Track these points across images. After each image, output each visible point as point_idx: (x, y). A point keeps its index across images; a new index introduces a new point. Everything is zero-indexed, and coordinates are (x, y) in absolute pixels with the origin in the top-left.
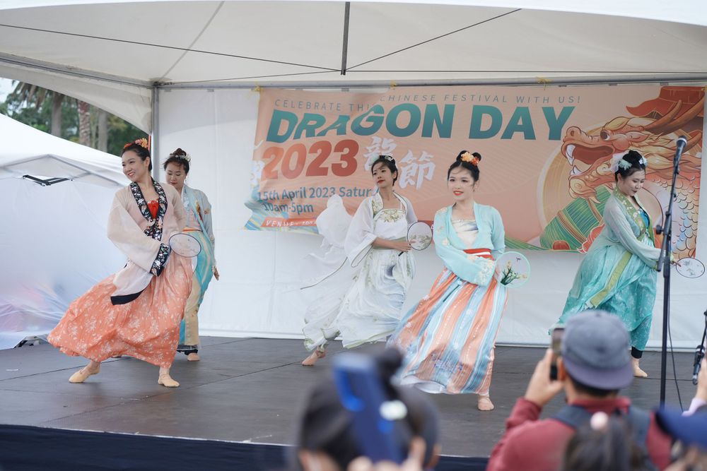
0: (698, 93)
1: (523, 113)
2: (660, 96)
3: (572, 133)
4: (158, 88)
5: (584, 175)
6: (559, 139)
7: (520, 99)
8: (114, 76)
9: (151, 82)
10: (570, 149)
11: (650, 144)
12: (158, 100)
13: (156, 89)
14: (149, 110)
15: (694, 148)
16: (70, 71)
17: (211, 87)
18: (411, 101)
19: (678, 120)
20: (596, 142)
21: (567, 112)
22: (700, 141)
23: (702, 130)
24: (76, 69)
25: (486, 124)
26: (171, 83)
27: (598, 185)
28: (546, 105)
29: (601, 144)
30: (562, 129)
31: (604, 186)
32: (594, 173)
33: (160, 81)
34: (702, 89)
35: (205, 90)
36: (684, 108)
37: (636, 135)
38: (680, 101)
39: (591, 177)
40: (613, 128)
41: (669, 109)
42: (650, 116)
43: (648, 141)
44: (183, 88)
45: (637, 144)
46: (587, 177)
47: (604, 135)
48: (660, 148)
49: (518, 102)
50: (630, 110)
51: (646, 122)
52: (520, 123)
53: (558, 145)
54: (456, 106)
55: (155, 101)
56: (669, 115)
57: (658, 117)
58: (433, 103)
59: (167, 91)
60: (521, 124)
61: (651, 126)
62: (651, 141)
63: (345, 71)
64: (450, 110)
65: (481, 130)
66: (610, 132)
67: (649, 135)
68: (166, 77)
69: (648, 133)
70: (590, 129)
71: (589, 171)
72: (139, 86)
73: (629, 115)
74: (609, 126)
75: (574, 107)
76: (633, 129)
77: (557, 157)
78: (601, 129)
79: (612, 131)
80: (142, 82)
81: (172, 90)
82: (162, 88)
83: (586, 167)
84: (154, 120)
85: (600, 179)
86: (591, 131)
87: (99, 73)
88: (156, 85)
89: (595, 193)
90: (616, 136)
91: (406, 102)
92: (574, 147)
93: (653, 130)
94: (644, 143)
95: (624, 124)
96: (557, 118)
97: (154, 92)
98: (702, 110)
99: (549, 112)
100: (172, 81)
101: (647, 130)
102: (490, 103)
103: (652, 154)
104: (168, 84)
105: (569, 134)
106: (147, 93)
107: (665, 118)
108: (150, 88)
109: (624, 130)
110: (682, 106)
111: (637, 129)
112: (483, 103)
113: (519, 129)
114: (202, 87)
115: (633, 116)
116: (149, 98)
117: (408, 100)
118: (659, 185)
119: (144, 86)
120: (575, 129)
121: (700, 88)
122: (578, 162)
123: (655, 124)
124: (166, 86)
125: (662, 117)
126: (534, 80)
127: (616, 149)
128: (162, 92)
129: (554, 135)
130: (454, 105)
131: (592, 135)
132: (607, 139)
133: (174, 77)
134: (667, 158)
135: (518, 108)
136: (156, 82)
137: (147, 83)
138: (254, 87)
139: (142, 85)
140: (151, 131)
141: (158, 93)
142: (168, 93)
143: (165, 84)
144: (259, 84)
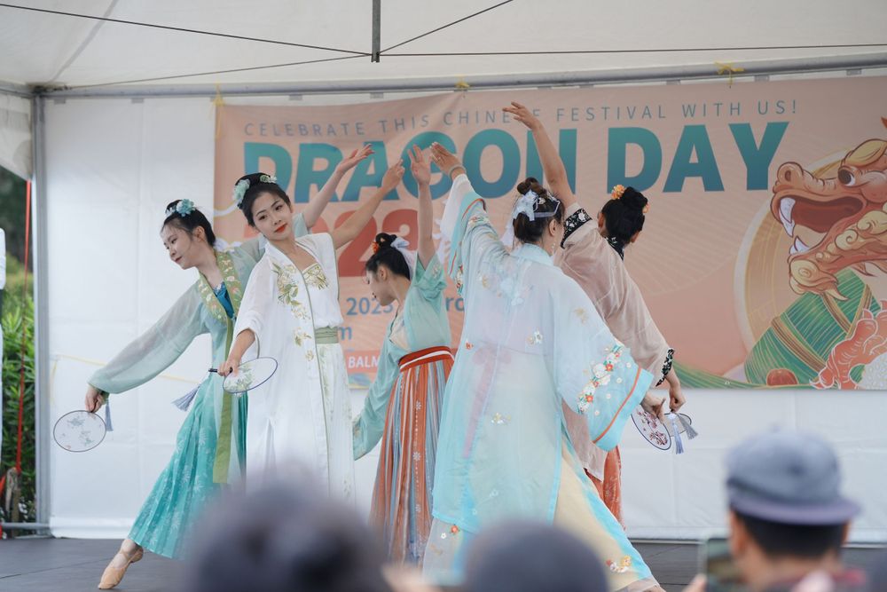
1: (695, 137)
3: (788, 175)
4: (41, 97)
5: (815, 253)
6: (765, 187)
7: (689, 110)
9: (29, 86)
10: (787, 205)
12: (42, 119)
13: (38, 99)
14: (27, 136)
17: (138, 95)
20: (829, 189)
21: (775, 133)
25: (634, 162)
26: (66, 88)
27: (839, 269)
28: (738, 120)
29: (840, 193)
30: (770, 168)
31: (850, 269)
32: (831, 248)
33: (45, 86)
35: (128, 101)
39: (827, 256)
40: (861, 162)
44: (87, 96)
46: (819, 255)
47: (844, 176)
49: (685, 116)
52: (694, 159)
53: (765, 197)
54: (578, 132)
55: (36, 121)
60: (697, 161)
63: (378, 55)
64: (569, 138)
66: (854, 170)
68: (58, 80)
70: (820, 165)
71: (822, 245)
72: (6, 93)
74: (852, 159)
75: (787, 124)
77: (765, 222)
78: (839, 164)
79: (861, 168)
80: (12, 85)
81: (69, 101)
82: (48, 97)
83: (816, 237)
84: (37, 154)
85: (842, 258)
86: (822, 170)
88: (39, 93)
89: (835, 284)
90: (867, 177)
91: (490, 126)
92: (793, 202)
95: (879, 154)
96: (758, 145)
97: (34, 104)
99: (741, 133)
100: (69, 85)
102: (637, 123)
104: (60, 89)
105: (782, 176)
106: (22, 106)
108: (24, 96)
109: (880, 164)
112: (625, 123)
113: (693, 171)
114: (122, 95)
116: (26, 115)
119: (16, 93)
120: (792, 168)
122: (802, 230)
124: (57, 93)
126: (712, 69)
127: (868, 202)
128: (49, 103)
129: (756, 181)
130: (575, 131)
131: (824, 176)
132: (850, 184)
133: (69, 78)
135: (686, 127)
136: (38, 87)
137: (22, 87)
138: (214, 93)
139: (15, 91)
140: (31, 177)
141: (43, 106)
142: (60, 107)
143: (55, 89)
144: (223, 89)
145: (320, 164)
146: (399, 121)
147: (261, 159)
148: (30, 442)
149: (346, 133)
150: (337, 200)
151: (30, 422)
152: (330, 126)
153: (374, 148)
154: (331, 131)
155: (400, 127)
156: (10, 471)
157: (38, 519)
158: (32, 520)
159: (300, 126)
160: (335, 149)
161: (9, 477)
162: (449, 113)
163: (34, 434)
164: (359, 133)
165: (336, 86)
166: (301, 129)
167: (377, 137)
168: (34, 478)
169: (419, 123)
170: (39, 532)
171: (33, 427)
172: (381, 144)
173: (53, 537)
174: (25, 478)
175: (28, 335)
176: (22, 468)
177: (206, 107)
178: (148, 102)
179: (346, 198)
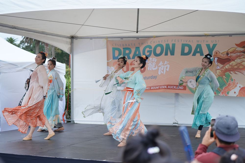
1: (199, 46)
3: (216, 53)
4: (73, 38)
5: (221, 69)
7: (198, 41)
8: (58, 34)
9: (71, 36)
10: (216, 59)
12: (73, 43)
13: (72, 39)
14: (70, 46)
16: (43, 33)
17: (91, 38)
18: (161, 43)
20: (224, 56)
21: (214, 46)
24: (45, 32)
26: (77, 37)
27: (226, 72)
28: (207, 43)
29: (226, 57)
30: (213, 52)
31: (228, 72)
32: (224, 68)
33: (74, 36)
37: (239, 54)
39: (224, 69)
40: (231, 51)
42: (243, 47)
43: (243, 56)
44: (82, 38)
45: (239, 58)
46: (222, 69)
47: (227, 54)
49: (197, 42)
50: (237, 45)
51: (242, 49)
52: (198, 50)
54: (176, 44)
55: (72, 43)
58: (168, 43)
59: (76, 39)
61: (244, 51)
62: (244, 56)
63: (138, 32)
64: (174, 45)
65: (185, 52)
66: (229, 53)
67: (243, 54)
68: (76, 34)
69: (243, 53)
70: (223, 51)
71: (223, 67)
72: (66, 38)
74: (229, 51)
75: (217, 44)
76: (238, 52)
78: (227, 52)
79: (231, 53)
80: (68, 36)
81: (78, 39)
82: (74, 38)
83: (222, 66)
84: (72, 49)
85: (227, 70)
86: (223, 53)
87: (53, 33)
88: (72, 38)
89: (225, 75)
90: (232, 54)
91: (159, 43)
92: (217, 58)
94: (241, 57)
95: (234, 50)
96: (211, 48)
97: (71, 40)
99: (208, 46)
100: (78, 36)
101: (243, 52)
102: (188, 43)
104: (76, 37)
105: (215, 53)
106: (69, 40)
108: (70, 38)
109: (234, 52)
111: (239, 52)
112: (185, 43)
113: (198, 52)
114: (88, 38)
115: (237, 47)
116: (70, 42)
117: (159, 42)
119: (68, 38)
120: (217, 52)
122: (219, 64)
124: (76, 38)
127: (232, 59)
128: (74, 40)
130: (175, 44)
131: (224, 54)
132: (229, 56)
133: (79, 34)
135: (197, 44)
136: (72, 37)
137: (69, 37)
138: (106, 38)
139: (68, 37)
140: (71, 54)
141: (73, 40)
142: (76, 40)
143: (75, 37)
144: (108, 37)
146: (142, 43)
147: (116, 51)
148: (70, 104)
149: (132, 45)
150: (131, 59)
151: (70, 101)
152: (129, 44)
153: (138, 48)
154: (129, 45)
155: (142, 44)
156: (66, 110)
157: (71, 119)
158: (70, 119)
159: (123, 44)
160: (130, 49)
161: (66, 111)
162: (151, 41)
163: (71, 103)
164: (134, 45)
165: (130, 37)
166: (123, 45)
167: (138, 46)
168: (70, 111)
169: (146, 43)
170: (71, 122)
171: (70, 102)
172: (139, 48)
173: (75, 123)
174: (69, 111)
175: (69, 84)
176: (68, 110)
177: (105, 41)
178: (93, 39)
179: (132, 58)
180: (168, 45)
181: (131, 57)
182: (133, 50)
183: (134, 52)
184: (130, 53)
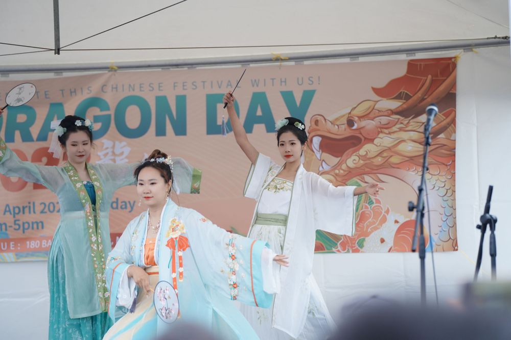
0: (448, 65)
1: (259, 99)
2: (408, 72)
3: (317, 122)
5: (334, 170)
7: (255, 83)
10: (317, 141)
11: (401, 129)
15: (448, 129)
18: (137, 93)
19: (429, 100)
20: (341, 131)
21: (308, 96)
22: (453, 122)
23: (455, 108)
25: (222, 115)
27: (349, 179)
28: (285, 89)
29: (347, 133)
30: (306, 118)
32: (344, 167)
34: (453, 60)
36: (435, 84)
37: (384, 120)
38: (430, 77)
39: (342, 172)
40: (361, 114)
41: (419, 86)
42: (398, 97)
43: (398, 126)
45: (386, 131)
46: (337, 171)
47: (350, 123)
48: (412, 133)
49: (253, 86)
50: (377, 91)
51: (395, 104)
52: (259, 113)
54: (187, 97)
56: (419, 94)
57: (407, 97)
58: (161, 94)
60: (261, 114)
61: (400, 109)
62: (402, 126)
64: (181, 101)
66: (356, 119)
67: (399, 119)
69: (398, 117)
70: (336, 116)
71: (339, 164)
73: (377, 98)
74: (354, 112)
75: (315, 91)
76: (381, 113)
78: (347, 115)
79: (360, 118)
83: (335, 160)
85: (351, 173)
86: (337, 119)
90: (364, 123)
91: (132, 93)
92: (320, 139)
93: (403, 113)
94: (394, 129)
95: (371, 109)
96: (298, 104)
98: (454, 85)
99: (288, 97)
101: (396, 113)
102: (223, 91)
103: (403, 141)
105: (313, 123)
107: (415, 98)
109: (371, 115)
110: (432, 81)
111: (386, 113)
112: (216, 91)
113: (259, 120)
115: (380, 98)
117: (134, 90)
118: (413, 173)
120: (319, 118)
121: (450, 59)
122: (326, 156)
123: (405, 106)
125: (411, 97)
126: (269, 57)
127: (365, 138)
130: (185, 96)
131: (338, 123)
132: (354, 128)
134: (420, 143)
135: (254, 93)
145: (21, 118)
146: (73, 90)
150: (32, 140)
153: (56, 106)
155: (73, 94)
160: (31, 109)
162: (105, 85)
164: (46, 98)
165: (31, 68)
167: (58, 100)
169: (85, 91)
172: (61, 105)
179: (39, 139)
180: (162, 102)
181: (35, 136)
182: (42, 113)
183: (45, 117)
184: (31, 121)
